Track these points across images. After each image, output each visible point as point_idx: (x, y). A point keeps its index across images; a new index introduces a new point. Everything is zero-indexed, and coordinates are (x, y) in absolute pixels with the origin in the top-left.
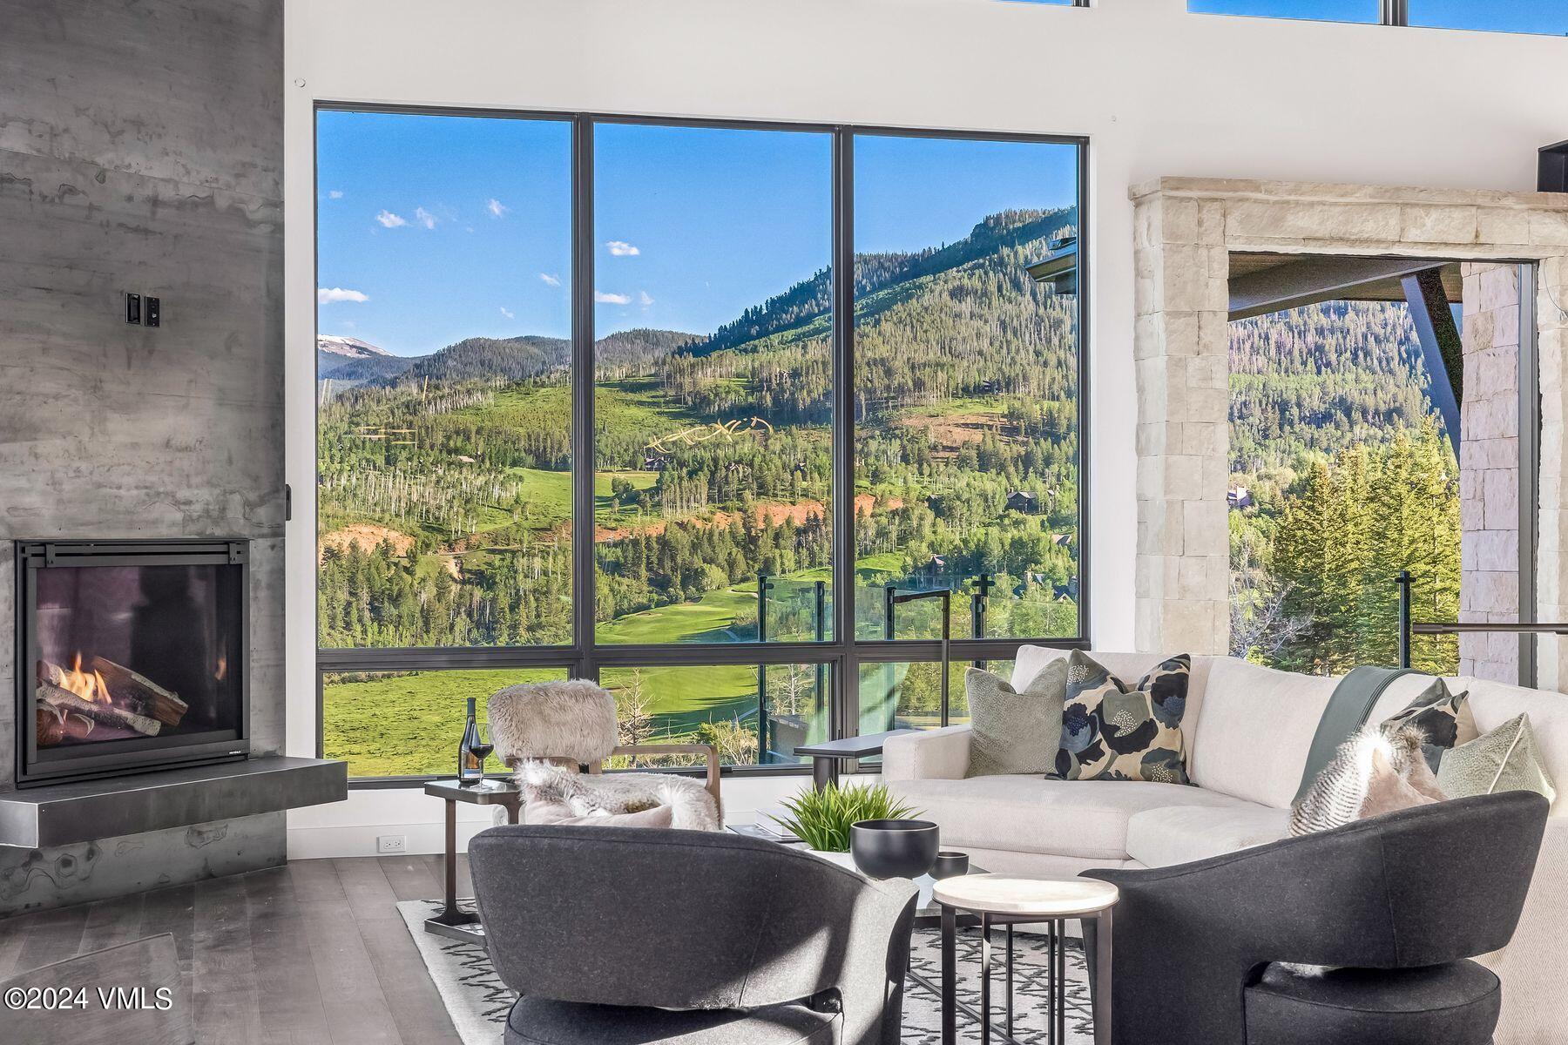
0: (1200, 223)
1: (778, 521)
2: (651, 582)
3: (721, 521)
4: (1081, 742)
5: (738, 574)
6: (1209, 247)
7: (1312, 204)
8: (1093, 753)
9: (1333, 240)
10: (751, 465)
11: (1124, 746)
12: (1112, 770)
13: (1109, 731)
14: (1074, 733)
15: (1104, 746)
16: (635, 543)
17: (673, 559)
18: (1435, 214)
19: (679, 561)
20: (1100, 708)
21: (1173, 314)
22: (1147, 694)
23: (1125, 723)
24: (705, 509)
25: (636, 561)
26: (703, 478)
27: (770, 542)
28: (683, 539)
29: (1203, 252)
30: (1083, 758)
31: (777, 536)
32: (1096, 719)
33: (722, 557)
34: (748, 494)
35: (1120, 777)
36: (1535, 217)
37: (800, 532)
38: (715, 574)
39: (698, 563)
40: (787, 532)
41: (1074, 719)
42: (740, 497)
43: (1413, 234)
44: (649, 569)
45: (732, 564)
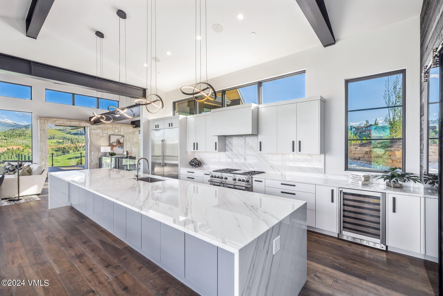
0: (44, 122)
1: (80, 146)
2: (62, 152)
3: (72, 145)
4: (6, 171)
5: (75, 151)
6: (46, 124)
7: (59, 121)
8: (7, 172)
9: (62, 124)
10: (77, 139)
11: (11, 171)
12: (10, 174)
13: (9, 170)
14: (6, 170)
15: (9, 171)
16: (60, 148)
17: (65, 150)
18: (74, 122)
19: (66, 150)
20: (9, 168)
21: (40, 130)
22: (15, 166)
23: (11, 169)
24: (70, 144)
25: (60, 150)
26: (70, 141)
27: (79, 148)
28: (67, 148)
29: (45, 124)
30: (6, 173)
31: (80, 147)
32: (8, 169)
33: (72, 149)
34: (76, 142)
35: (11, 174)
36: (86, 123)
37: (83, 147)
38: (71, 151)
39: (69, 150)
40: (81, 147)
41: (6, 169)
42: (75, 143)
43: (72, 124)
44: (62, 151)
45: (74, 150)
